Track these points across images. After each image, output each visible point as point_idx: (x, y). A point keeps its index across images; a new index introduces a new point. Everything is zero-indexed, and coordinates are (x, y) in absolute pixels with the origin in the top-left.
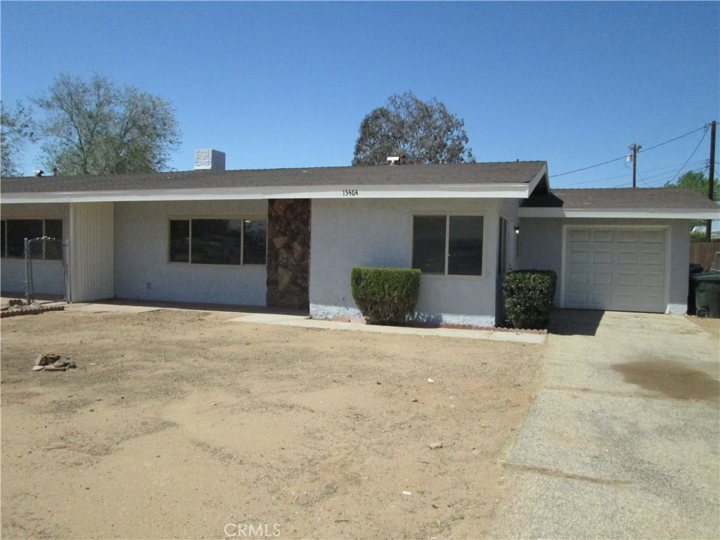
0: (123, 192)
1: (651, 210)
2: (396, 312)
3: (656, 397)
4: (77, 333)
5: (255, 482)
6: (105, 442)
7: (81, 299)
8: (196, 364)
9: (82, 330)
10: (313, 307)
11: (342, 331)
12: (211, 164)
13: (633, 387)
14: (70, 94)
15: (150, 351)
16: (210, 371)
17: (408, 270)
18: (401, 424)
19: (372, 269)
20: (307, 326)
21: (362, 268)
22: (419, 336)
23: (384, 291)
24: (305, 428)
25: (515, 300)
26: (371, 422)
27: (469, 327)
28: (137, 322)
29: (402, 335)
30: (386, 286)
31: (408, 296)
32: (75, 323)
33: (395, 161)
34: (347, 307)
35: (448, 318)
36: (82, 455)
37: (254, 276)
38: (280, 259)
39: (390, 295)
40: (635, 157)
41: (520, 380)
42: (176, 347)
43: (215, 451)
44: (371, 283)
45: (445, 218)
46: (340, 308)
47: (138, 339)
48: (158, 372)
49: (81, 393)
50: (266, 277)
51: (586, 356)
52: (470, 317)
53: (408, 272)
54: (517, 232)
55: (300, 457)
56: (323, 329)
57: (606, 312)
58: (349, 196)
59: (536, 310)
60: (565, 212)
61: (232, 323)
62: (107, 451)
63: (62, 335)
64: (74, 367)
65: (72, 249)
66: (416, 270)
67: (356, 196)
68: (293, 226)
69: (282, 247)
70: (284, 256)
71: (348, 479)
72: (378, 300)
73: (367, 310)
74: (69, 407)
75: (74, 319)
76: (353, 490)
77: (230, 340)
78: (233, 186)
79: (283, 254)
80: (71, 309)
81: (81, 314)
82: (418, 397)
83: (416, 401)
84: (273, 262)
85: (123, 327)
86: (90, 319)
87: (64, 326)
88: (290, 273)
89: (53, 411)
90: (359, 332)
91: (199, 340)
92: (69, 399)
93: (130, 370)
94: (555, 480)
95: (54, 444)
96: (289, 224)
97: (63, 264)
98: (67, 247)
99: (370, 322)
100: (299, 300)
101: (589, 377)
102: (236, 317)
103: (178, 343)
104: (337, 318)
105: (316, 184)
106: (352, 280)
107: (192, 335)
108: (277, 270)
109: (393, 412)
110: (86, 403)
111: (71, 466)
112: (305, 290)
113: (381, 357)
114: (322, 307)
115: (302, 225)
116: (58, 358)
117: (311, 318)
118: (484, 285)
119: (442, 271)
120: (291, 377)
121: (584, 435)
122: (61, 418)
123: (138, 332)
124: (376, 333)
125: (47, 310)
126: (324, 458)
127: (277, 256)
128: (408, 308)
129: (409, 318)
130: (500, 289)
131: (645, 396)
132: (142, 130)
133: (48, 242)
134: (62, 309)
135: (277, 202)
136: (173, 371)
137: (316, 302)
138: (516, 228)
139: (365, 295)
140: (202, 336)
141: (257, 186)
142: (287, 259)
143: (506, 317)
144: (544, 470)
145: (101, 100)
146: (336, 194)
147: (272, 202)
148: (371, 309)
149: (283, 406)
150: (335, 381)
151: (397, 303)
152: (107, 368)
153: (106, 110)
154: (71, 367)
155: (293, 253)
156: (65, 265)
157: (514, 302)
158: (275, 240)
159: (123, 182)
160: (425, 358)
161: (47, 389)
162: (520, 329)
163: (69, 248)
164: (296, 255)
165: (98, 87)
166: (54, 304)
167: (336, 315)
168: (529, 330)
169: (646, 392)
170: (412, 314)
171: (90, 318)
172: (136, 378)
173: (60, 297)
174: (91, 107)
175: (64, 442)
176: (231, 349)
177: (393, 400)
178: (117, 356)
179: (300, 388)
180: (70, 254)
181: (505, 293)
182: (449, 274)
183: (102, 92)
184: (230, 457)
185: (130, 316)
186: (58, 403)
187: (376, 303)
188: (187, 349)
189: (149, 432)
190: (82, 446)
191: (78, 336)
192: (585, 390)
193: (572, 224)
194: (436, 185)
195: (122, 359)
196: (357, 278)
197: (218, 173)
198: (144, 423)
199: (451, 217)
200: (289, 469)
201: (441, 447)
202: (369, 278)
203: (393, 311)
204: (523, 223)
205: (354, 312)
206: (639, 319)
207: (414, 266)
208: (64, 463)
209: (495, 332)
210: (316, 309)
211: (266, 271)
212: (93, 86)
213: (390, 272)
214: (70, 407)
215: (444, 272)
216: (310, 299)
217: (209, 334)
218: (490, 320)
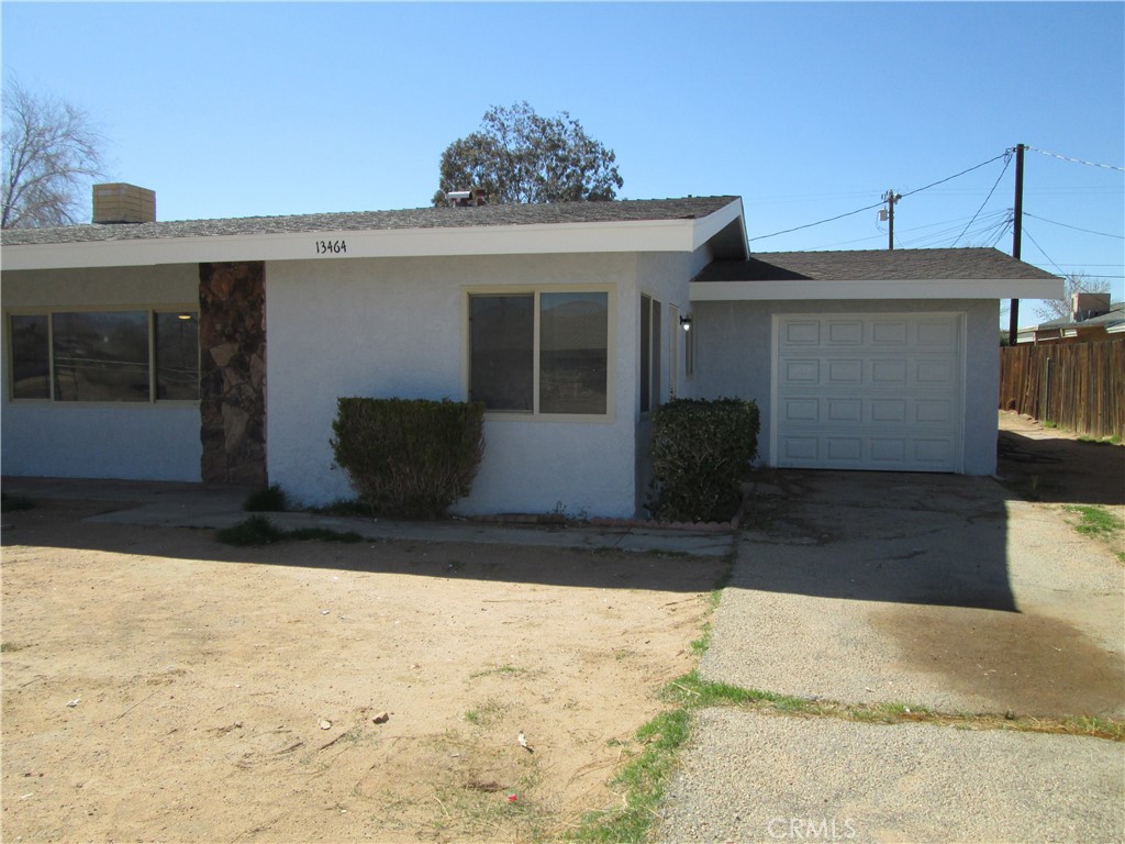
23: (405, 450)
33: (464, 201)
37: (177, 423)
38: (226, 388)
40: (891, 211)
45: (531, 297)
50: (200, 424)
54: (687, 327)
58: (329, 255)
66: (477, 402)
67: (342, 254)
69: (228, 366)
70: (234, 383)
79: (231, 378)
84: (212, 395)
88: (246, 416)
96: (241, 319)
108: (219, 410)
114: (293, 483)
118: (611, 432)
119: (528, 407)
127: (219, 381)
135: (216, 275)
137: (281, 474)
138: (684, 320)
147: (205, 276)
148: (382, 487)
155: (249, 377)
158: (214, 352)
162: (683, 521)
168: (701, 525)
182: (541, 410)
194: (506, 227)
199: (543, 296)
204: (699, 312)
207: (473, 397)
211: (199, 412)
215: (532, 409)
218: (625, 504)
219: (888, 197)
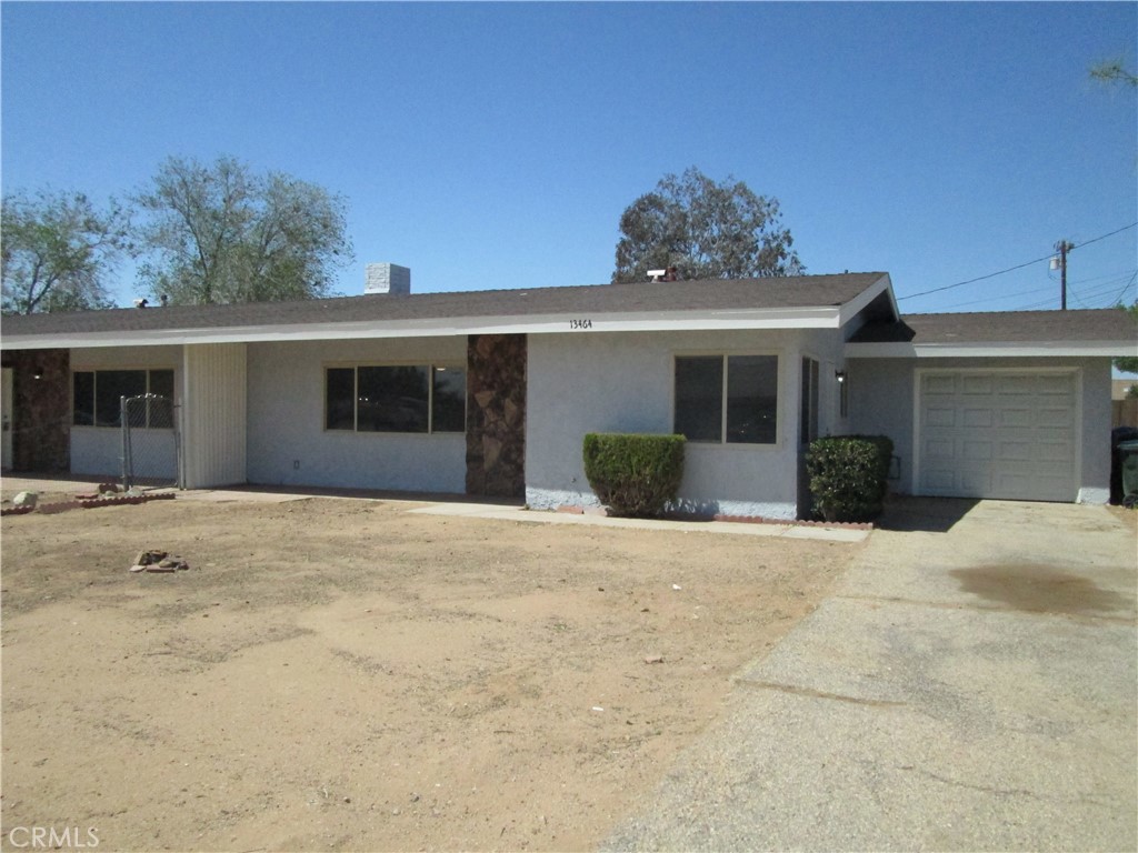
0: (259, 328)
1: (1047, 343)
2: (648, 499)
3: (997, 609)
4: (191, 528)
5: (404, 693)
6: (220, 649)
7: (199, 484)
8: (351, 565)
9: (200, 523)
10: (530, 493)
11: (568, 525)
12: (388, 286)
13: (971, 596)
14: (185, 183)
15: (290, 549)
16: (369, 574)
17: (666, 436)
18: (616, 636)
19: (613, 435)
20: (519, 519)
21: (599, 434)
22: (679, 532)
23: (631, 467)
24: (484, 638)
25: (824, 479)
26: (577, 634)
27: (758, 520)
28: (277, 514)
29: (655, 531)
30: (634, 460)
31: (666, 473)
32: (189, 515)
33: (660, 278)
34: (579, 491)
35: (726, 508)
36: (189, 662)
37: (448, 449)
38: (486, 423)
39: (639, 473)
40: (1064, 261)
41: (807, 588)
42: (327, 546)
43: (360, 660)
44: (612, 455)
45: (720, 359)
46: (569, 494)
47: (276, 534)
48: (298, 574)
49: (193, 596)
50: (465, 450)
51: (920, 557)
52: (759, 505)
53: (665, 439)
54: (841, 379)
55: (469, 669)
56: (542, 524)
57: (983, 501)
58: (579, 329)
59: (856, 494)
60: (916, 349)
61: (411, 515)
62: (222, 658)
63: (172, 530)
64: (186, 568)
65: (187, 411)
66: (678, 436)
67: (589, 329)
68: (504, 375)
69: (488, 406)
70: (492, 420)
71: (525, 692)
72: (622, 481)
73: (606, 495)
74: (176, 612)
75: (188, 510)
76: (527, 703)
77: (405, 536)
78: (415, 317)
79: (490, 416)
80: (185, 498)
81: (199, 504)
82: (651, 607)
83: (646, 610)
84: (475, 429)
85: (256, 520)
86: (210, 510)
87: (174, 520)
88: (500, 444)
89: (155, 615)
90: (594, 526)
91: (362, 536)
92: (177, 603)
93: (263, 572)
94: (801, 699)
95: (157, 650)
96: (498, 371)
97: (175, 433)
98: (180, 409)
99: (611, 514)
100: (514, 483)
101: (908, 584)
102: (419, 507)
103: (330, 541)
104: (563, 509)
105: (532, 313)
106: (584, 452)
107: (352, 531)
108: (481, 440)
109: (610, 623)
110: (198, 608)
111: (177, 673)
112: (520, 469)
113: (614, 558)
114: (544, 492)
115: (516, 373)
116: (164, 556)
117: (528, 509)
118: (780, 458)
119: (718, 438)
120: (480, 581)
121: (867, 650)
122: (165, 623)
123: (275, 526)
124: (618, 528)
125: (152, 498)
126: (500, 669)
127: (481, 419)
128: (668, 491)
129: (669, 508)
130: (803, 464)
131: (980, 608)
132: (293, 236)
133: (153, 402)
134: (171, 497)
135: (480, 339)
136: (319, 573)
137: (535, 486)
138: (838, 375)
139: (604, 473)
140: (367, 532)
141: (448, 316)
142: (495, 423)
143: (812, 504)
144: (790, 687)
145: (230, 192)
146: (560, 326)
147: (473, 339)
148: (613, 493)
149: (460, 614)
150: (540, 587)
151: (649, 485)
152: (230, 569)
153: (238, 206)
154: (180, 568)
155: (504, 416)
156: (176, 434)
157: (822, 483)
158: (478, 396)
159: (260, 314)
160: (679, 560)
161: (150, 592)
162: (833, 522)
163: (183, 411)
164: (508, 418)
165: (226, 173)
166: (160, 491)
167: (565, 504)
168: (846, 524)
169: (985, 602)
170: (674, 501)
171: (211, 508)
172: (267, 580)
173: (171, 482)
174: (216, 202)
175: (169, 648)
176: (403, 548)
177: (615, 610)
178: (245, 555)
179: (491, 594)
180: (183, 420)
181: (810, 469)
182: (728, 441)
183: (232, 179)
184: (378, 667)
185: (269, 506)
186: (164, 607)
187: (619, 485)
188: (341, 547)
189: (278, 639)
190: (191, 653)
191: (192, 532)
192: (897, 599)
193: (930, 366)
194: (705, 311)
195: (250, 558)
196: (592, 448)
197: (400, 297)
198: (272, 630)
199: (730, 358)
200: (451, 681)
201: (661, 661)
202: (609, 449)
203: (645, 497)
204: (853, 368)
205: (590, 498)
206: (1029, 511)
207: (677, 430)
208: (167, 670)
209: (796, 527)
210: (534, 495)
211: (464, 442)
212: (218, 171)
213: (640, 439)
214: (180, 611)
215: (721, 440)
216: (526, 482)
217: (375, 529)
218: (789, 510)
219: (1060, 245)
